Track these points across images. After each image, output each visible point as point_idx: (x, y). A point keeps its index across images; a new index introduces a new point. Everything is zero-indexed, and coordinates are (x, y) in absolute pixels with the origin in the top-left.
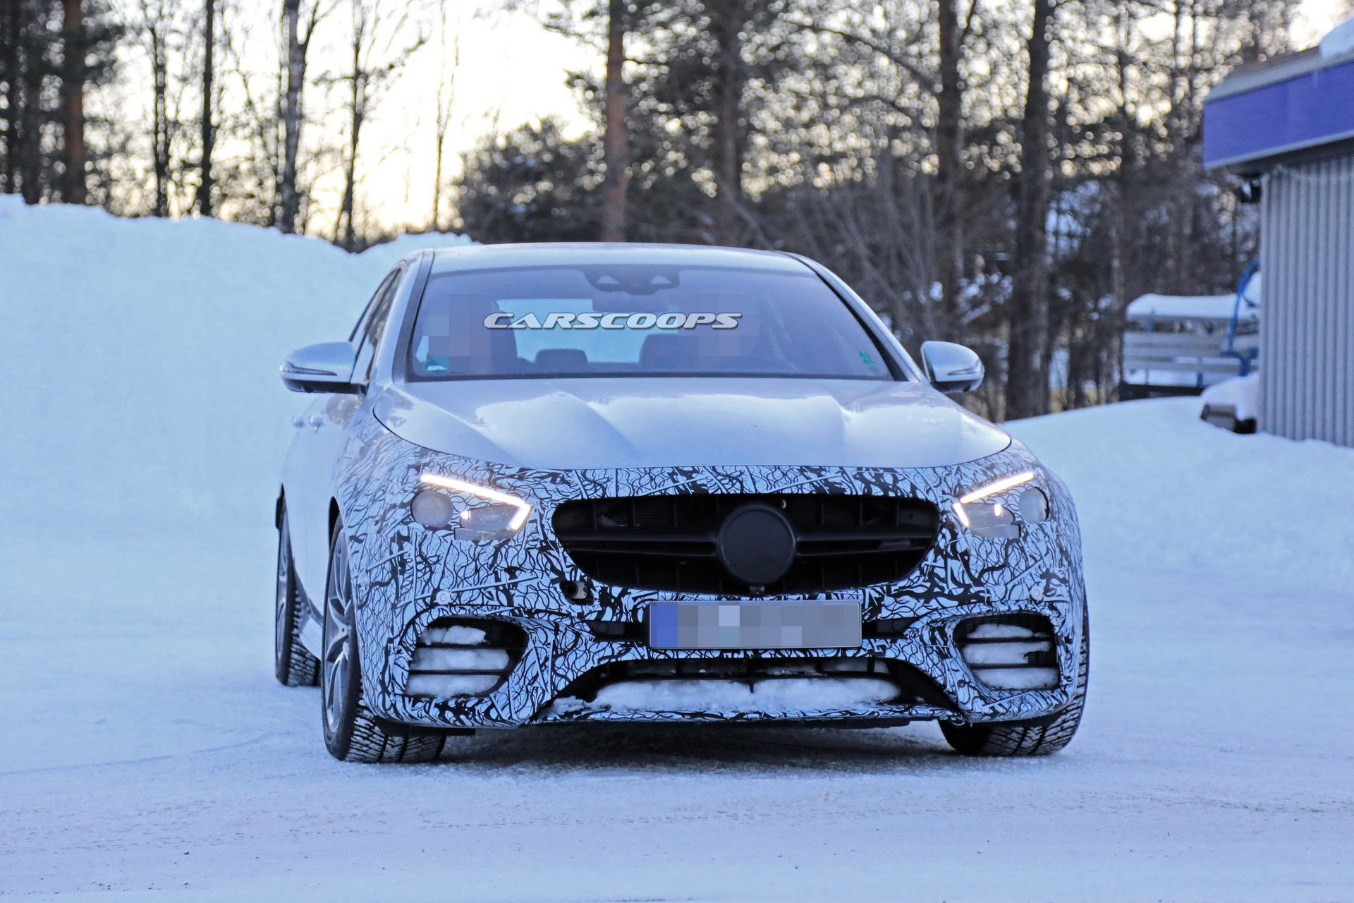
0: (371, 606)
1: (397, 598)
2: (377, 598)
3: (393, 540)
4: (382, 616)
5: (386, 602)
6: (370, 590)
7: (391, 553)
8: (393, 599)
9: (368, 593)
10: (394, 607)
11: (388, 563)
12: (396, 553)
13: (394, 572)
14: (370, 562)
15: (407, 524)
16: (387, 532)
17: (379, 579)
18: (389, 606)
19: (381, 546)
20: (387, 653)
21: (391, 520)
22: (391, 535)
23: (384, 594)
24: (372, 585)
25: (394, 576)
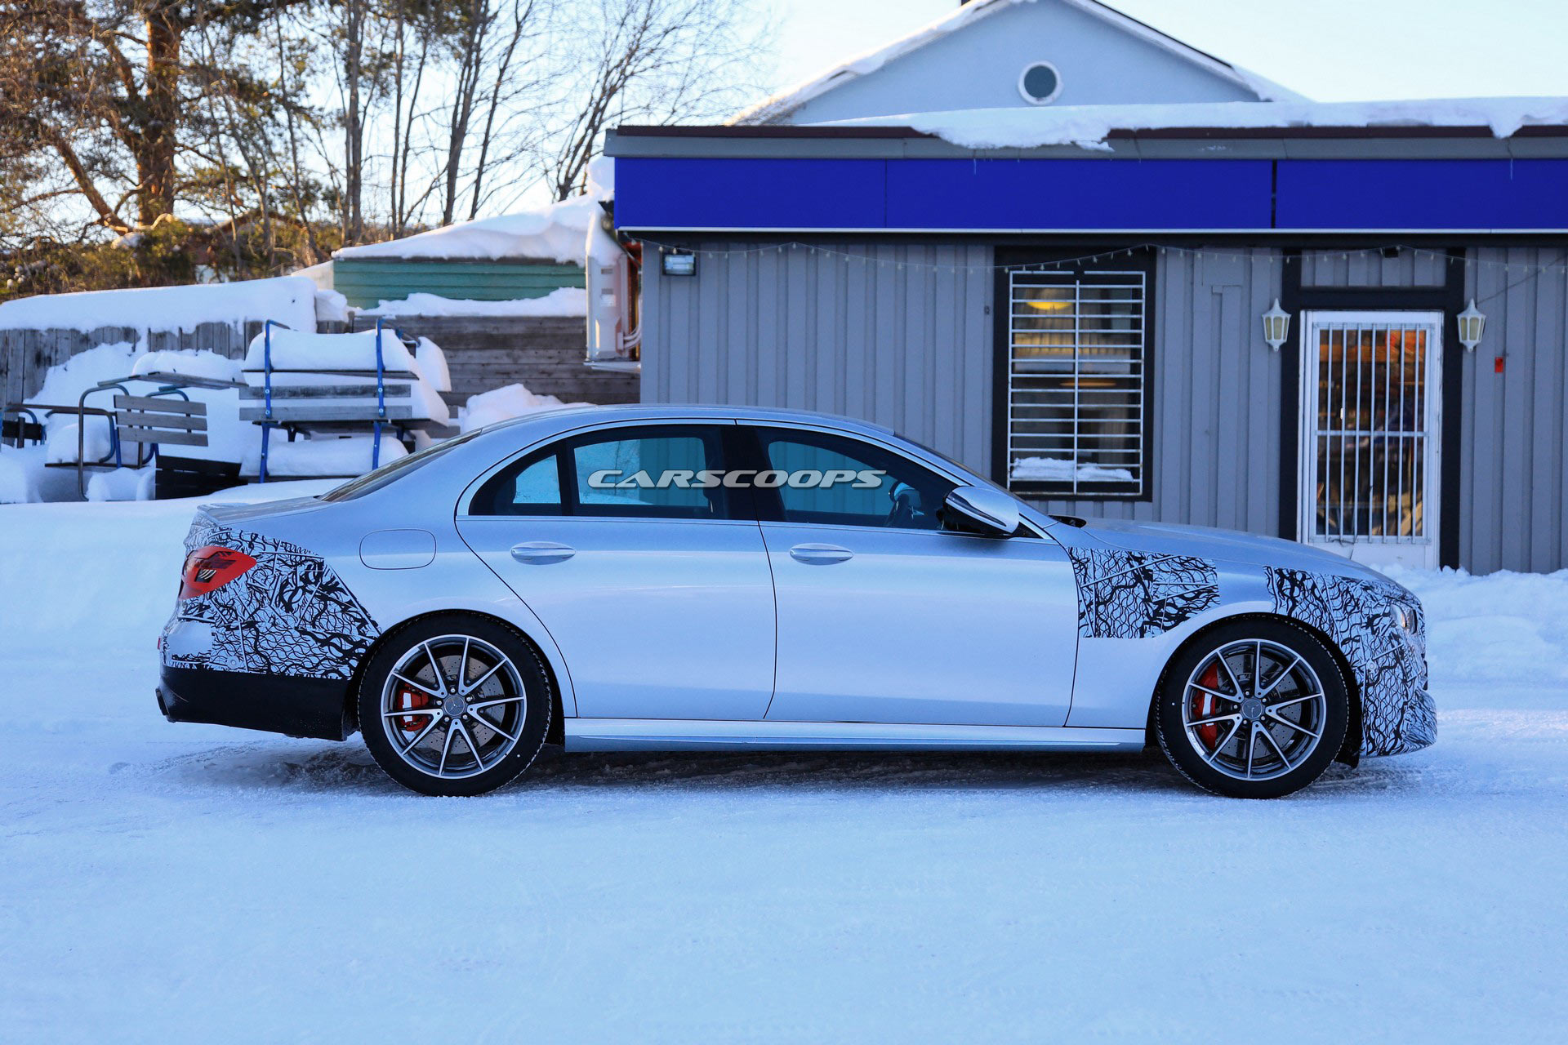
0: (1383, 683)
1: (1404, 675)
2: (1387, 678)
3: (1390, 637)
4: (1394, 688)
5: (1396, 679)
6: (1380, 672)
7: (1393, 646)
8: (1401, 676)
9: (1379, 675)
10: (1404, 681)
11: (1391, 655)
12: (1396, 646)
13: (1397, 659)
14: (1373, 654)
15: (1394, 626)
16: (1381, 633)
17: (1387, 664)
18: (1399, 681)
19: (1381, 643)
20: (1403, 711)
21: (1381, 626)
22: (1387, 634)
23: (1393, 674)
24: (1381, 670)
25: (1398, 661)
